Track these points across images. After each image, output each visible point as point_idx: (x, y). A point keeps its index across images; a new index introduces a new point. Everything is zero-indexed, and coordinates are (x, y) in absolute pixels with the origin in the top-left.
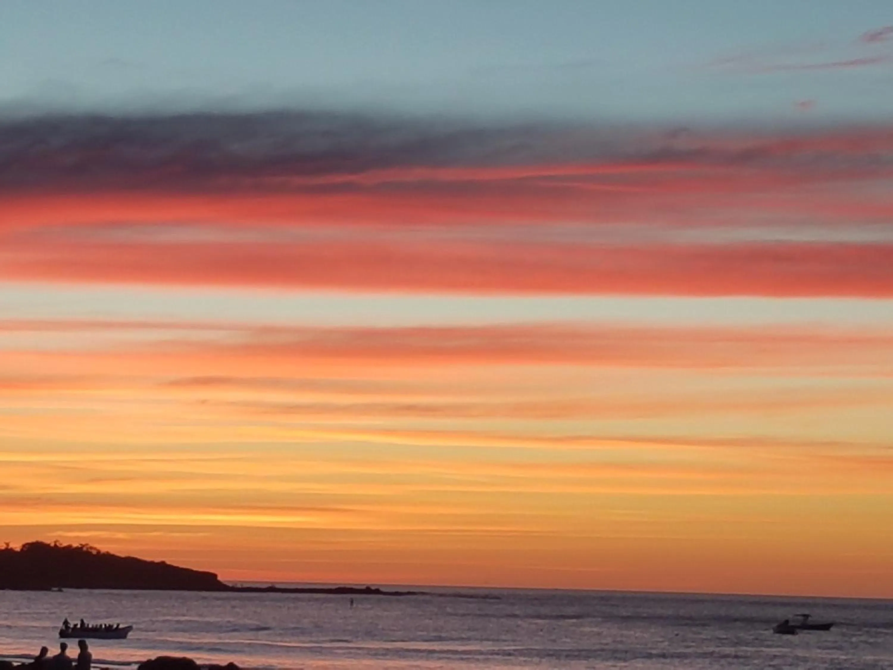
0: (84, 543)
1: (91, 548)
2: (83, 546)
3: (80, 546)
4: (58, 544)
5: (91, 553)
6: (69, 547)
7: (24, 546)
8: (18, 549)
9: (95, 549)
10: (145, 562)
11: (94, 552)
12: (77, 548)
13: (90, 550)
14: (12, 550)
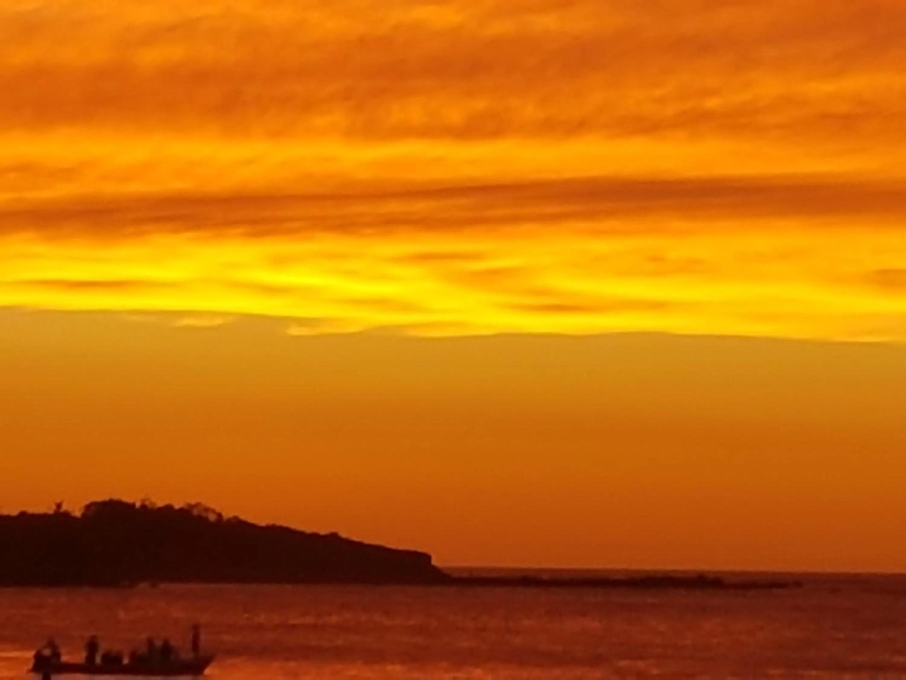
0: (193, 502)
1: (207, 510)
2: (192, 507)
3: (186, 507)
4: (147, 503)
5: (207, 519)
6: (169, 508)
7: (88, 507)
8: (78, 514)
9: (213, 511)
10: (301, 534)
11: (212, 517)
12: (181, 510)
13: (204, 515)
14: (67, 514)
